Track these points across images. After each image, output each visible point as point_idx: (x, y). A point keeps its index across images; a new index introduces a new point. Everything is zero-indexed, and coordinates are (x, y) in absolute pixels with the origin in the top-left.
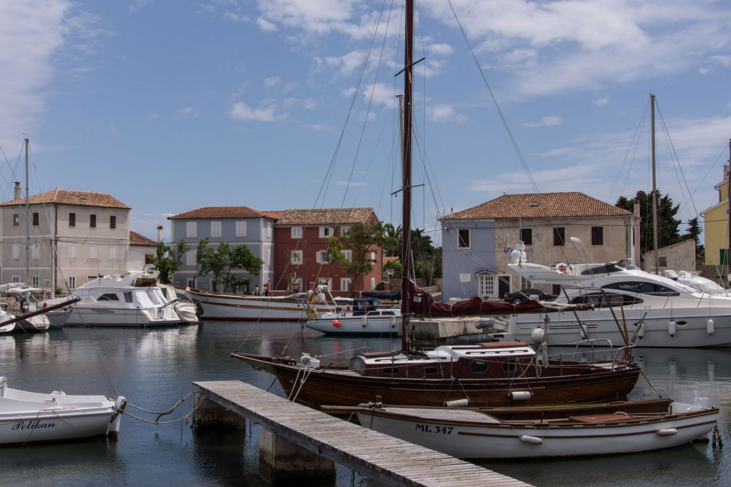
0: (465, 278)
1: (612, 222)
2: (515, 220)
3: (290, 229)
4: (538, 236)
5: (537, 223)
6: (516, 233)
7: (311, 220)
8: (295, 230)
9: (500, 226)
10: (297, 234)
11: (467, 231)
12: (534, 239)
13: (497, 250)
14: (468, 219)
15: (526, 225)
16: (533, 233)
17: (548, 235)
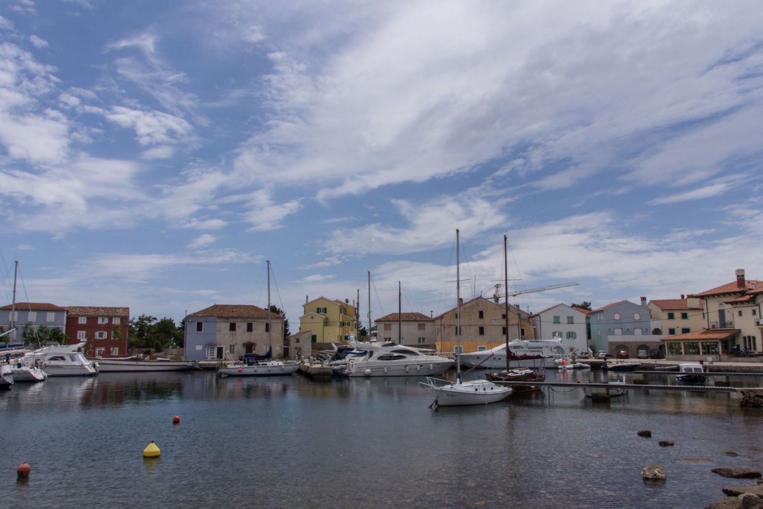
0: (199, 348)
1: (276, 321)
2: (227, 318)
3: (77, 319)
4: (239, 327)
5: (239, 320)
6: (228, 325)
7: (91, 313)
8: (81, 319)
9: (220, 321)
10: (82, 321)
11: (202, 323)
12: (237, 328)
13: (217, 333)
14: (202, 317)
15: (233, 321)
16: (237, 325)
17: (244, 326)
